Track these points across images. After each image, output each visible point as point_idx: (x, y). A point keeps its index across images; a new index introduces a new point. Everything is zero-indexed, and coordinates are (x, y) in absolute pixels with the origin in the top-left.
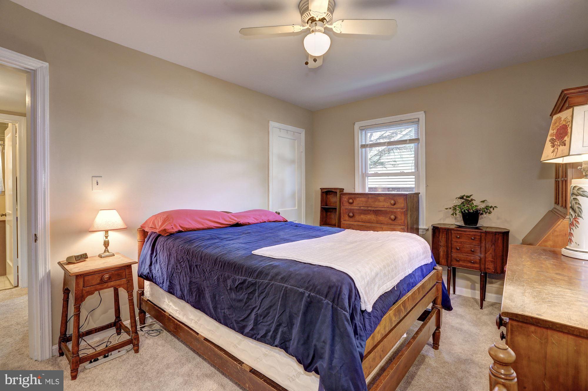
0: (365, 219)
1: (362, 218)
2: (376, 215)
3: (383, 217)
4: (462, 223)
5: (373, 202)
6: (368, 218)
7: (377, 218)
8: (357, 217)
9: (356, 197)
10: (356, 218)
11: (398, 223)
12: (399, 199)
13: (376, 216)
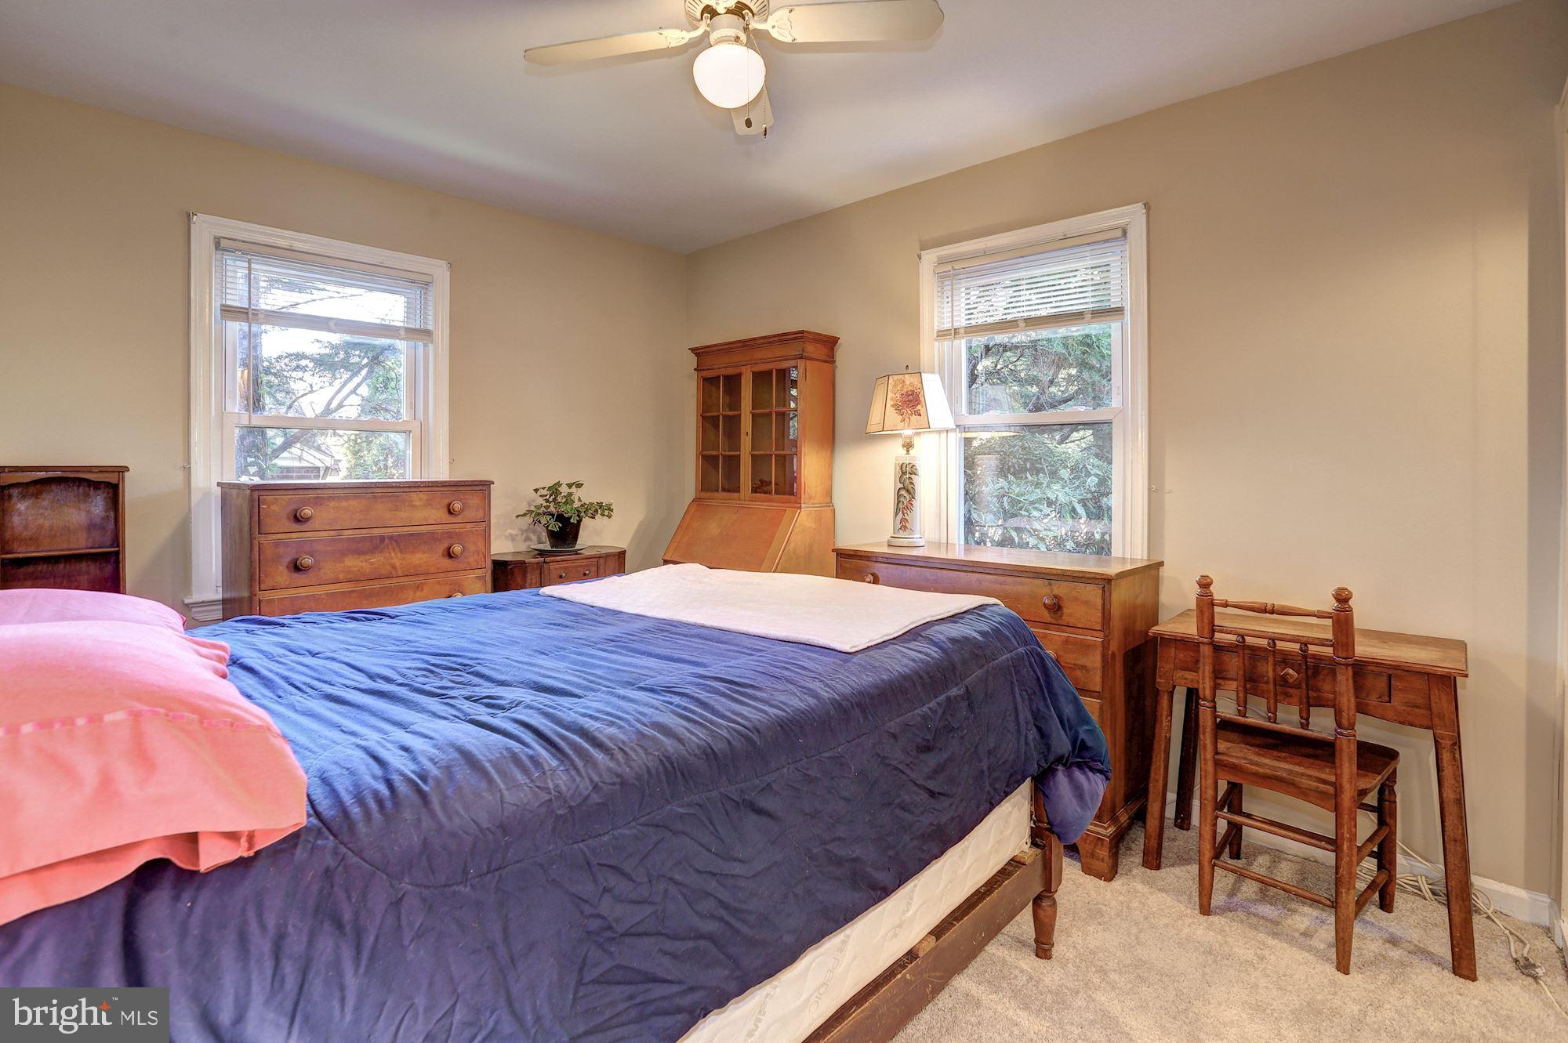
0: (362, 567)
1: (348, 567)
2: (401, 551)
3: (424, 553)
4: (547, 546)
5: (391, 510)
6: (372, 563)
7: (404, 558)
8: (329, 569)
9: (323, 498)
10: (323, 571)
11: (469, 563)
12: (471, 497)
13: (399, 555)
